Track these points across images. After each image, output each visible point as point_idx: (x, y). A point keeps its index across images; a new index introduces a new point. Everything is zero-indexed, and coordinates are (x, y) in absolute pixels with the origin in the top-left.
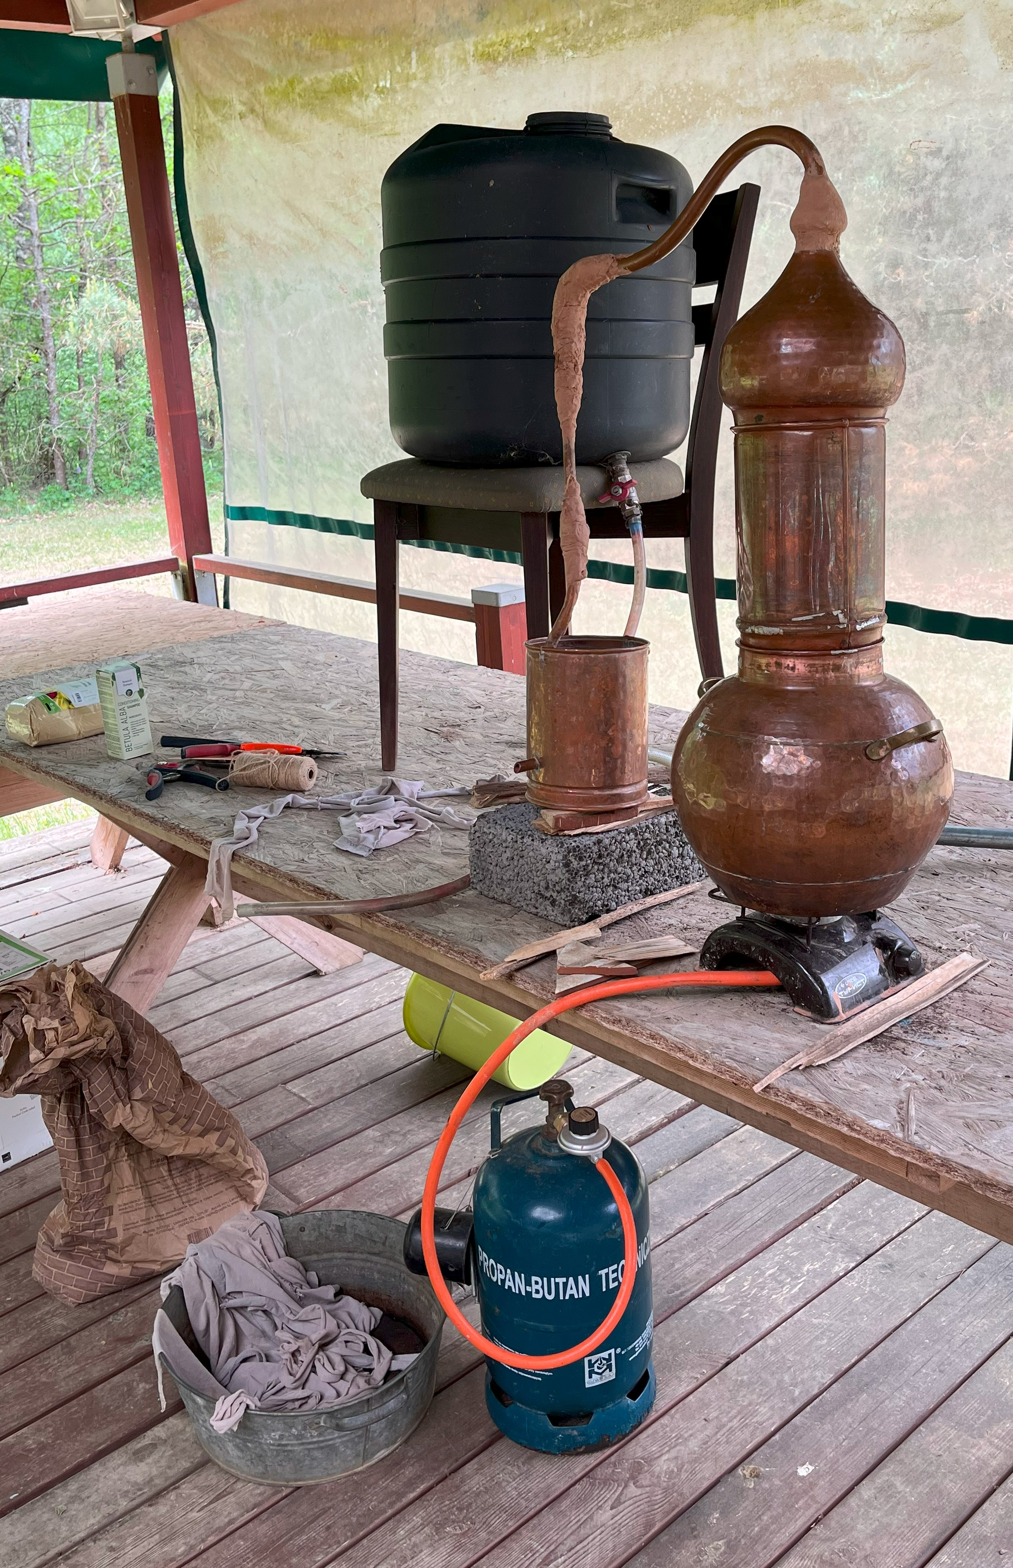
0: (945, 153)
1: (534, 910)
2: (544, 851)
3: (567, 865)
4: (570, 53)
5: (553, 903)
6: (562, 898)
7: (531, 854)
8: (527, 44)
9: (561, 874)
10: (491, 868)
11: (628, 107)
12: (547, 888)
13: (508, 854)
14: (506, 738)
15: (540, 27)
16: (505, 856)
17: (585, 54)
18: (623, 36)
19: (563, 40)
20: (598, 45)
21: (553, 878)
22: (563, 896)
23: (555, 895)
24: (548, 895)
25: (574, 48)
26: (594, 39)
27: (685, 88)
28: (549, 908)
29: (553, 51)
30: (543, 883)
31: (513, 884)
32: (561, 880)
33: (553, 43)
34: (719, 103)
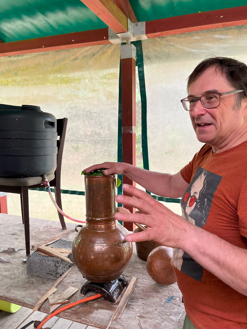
0: (97, 113)
1: (46, 277)
2: (49, 263)
3: (55, 266)
4: (17, 86)
5: (51, 275)
6: (54, 274)
7: (45, 264)
8: (6, 83)
9: (54, 268)
10: (33, 269)
11: (30, 98)
12: (50, 272)
13: (39, 265)
14: (11, 233)
15: (10, 80)
16: (38, 265)
17: (20, 87)
18: (29, 84)
19: (15, 83)
20: (23, 85)
21: (52, 269)
22: (54, 273)
23: (52, 273)
24: (50, 273)
25: (18, 85)
26: (22, 84)
27: (43, 96)
28: (50, 276)
29: (12, 85)
30: (49, 271)
31: (40, 272)
32: (54, 269)
33: (13, 83)
34: (51, 99)
